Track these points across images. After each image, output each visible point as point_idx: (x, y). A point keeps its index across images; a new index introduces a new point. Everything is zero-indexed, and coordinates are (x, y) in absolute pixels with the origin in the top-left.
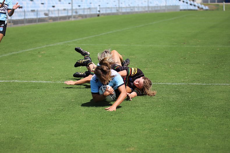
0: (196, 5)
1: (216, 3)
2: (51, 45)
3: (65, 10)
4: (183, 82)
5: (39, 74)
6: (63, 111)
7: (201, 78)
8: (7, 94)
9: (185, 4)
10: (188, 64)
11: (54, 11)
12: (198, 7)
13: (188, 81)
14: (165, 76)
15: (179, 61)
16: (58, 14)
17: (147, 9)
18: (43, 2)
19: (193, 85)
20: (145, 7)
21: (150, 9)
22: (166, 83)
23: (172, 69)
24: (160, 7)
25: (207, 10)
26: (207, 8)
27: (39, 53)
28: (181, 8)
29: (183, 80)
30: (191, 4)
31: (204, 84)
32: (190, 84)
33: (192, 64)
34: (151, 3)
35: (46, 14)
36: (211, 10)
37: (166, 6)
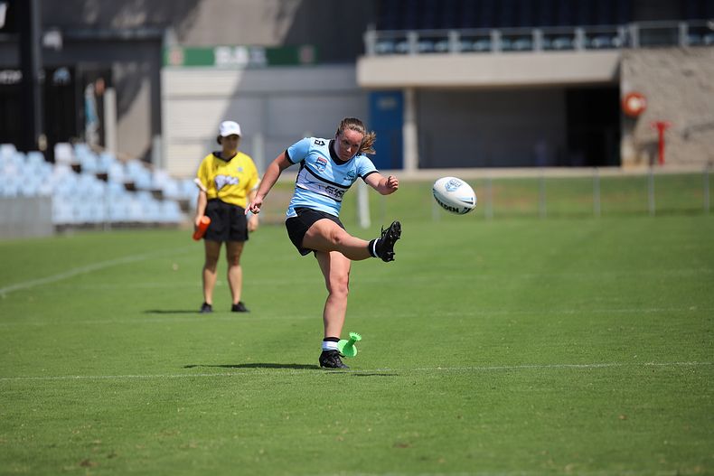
0: (170, 188)
9: (88, 181)
12: (183, 205)
28: (64, 212)
30: (131, 187)
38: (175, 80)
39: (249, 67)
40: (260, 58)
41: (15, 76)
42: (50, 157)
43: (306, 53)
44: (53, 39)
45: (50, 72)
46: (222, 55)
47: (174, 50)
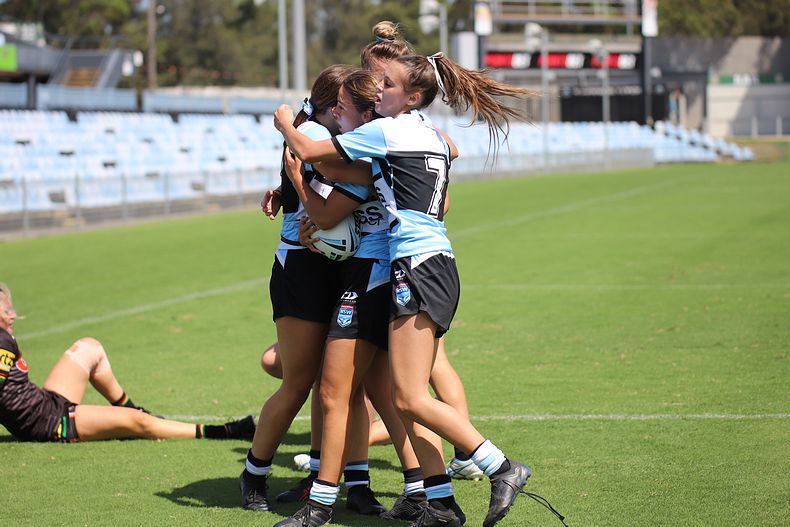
0: (711, 143)
1: (779, 137)
2: (215, 292)
3: (260, 169)
4: (668, 409)
5: (173, 391)
6: (256, 519)
7: (727, 396)
8: (66, 462)
9: (672, 141)
10: (682, 347)
11: (225, 173)
12: (719, 152)
13: (684, 406)
14: (606, 390)
15: (651, 339)
16: (239, 183)
17: (541, 163)
18: (185, 145)
19: (699, 421)
20: (536, 155)
21: (553, 162)
22: (607, 414)
23: (629, 365)
24: (587, 153)
25: (746, 162)
26: (747, 153)
27: (174, 318)
28: (661, 155)
29: (666, 404)
30: (692, 144)
31: (738, 417)
32: (690, 416)
33: (698, 347)
34: (555, 140)
35: (197, 187)
36: (762, 161)
37: (606, 151)
38: (715, 91)
39: (752, 85)
40: (756, 80)
41: (635, 90)
42: (653, 128)
43: (779, 78)
44: (656, 72)
45: (654, 87)
46: (737, 79)
47: (713, 77)
